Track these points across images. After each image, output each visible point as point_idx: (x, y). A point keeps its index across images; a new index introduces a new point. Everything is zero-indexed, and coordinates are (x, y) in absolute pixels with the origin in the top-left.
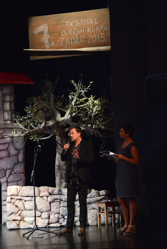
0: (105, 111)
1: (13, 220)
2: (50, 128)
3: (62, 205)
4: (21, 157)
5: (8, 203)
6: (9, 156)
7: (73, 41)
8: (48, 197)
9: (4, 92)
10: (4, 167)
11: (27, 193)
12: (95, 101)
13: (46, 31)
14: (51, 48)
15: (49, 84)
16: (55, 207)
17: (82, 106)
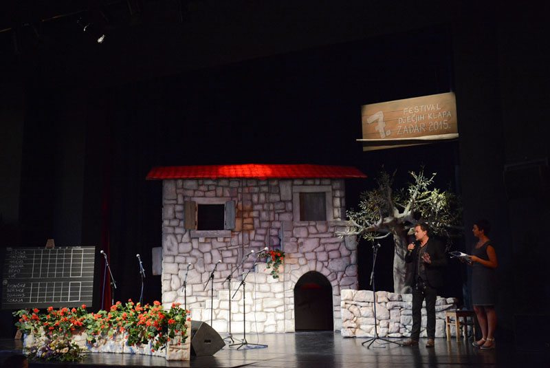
0: (451, 206)
1: (349, 327)
2: (387, 226)
3: (402, 313)
4: (353, 258)
5: (343, 308)
6: (341, 257)
7: (412, 129)
8: (386, 303)
9: (334, 187)
10: (335, 269)
11: (362, 298)
12: (440, 195)
13: (382, 118)
14: (386, 137)
15: (386, 176)
16: (395, 315)
17: (424, 200)
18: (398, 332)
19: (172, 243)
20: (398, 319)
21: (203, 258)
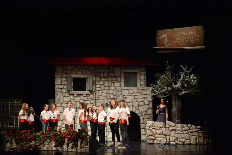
0: (200, 82)
1: (151, 139)
2: (169, 91)
3: (176, 132)
4: (151, 105)
5: (148, 130)
7: (181, 43)
8: (169, 128)
9: (141, 70)
10: (142, 111)
11: (157, 125)
12: (195, 77)
13: (166, 37)
14: (170, 47)
15: (168, 67)
17: (187, 79)
18: (174, 141)
19: (60, 97)
20: (174, 135)
21: (76, 104)
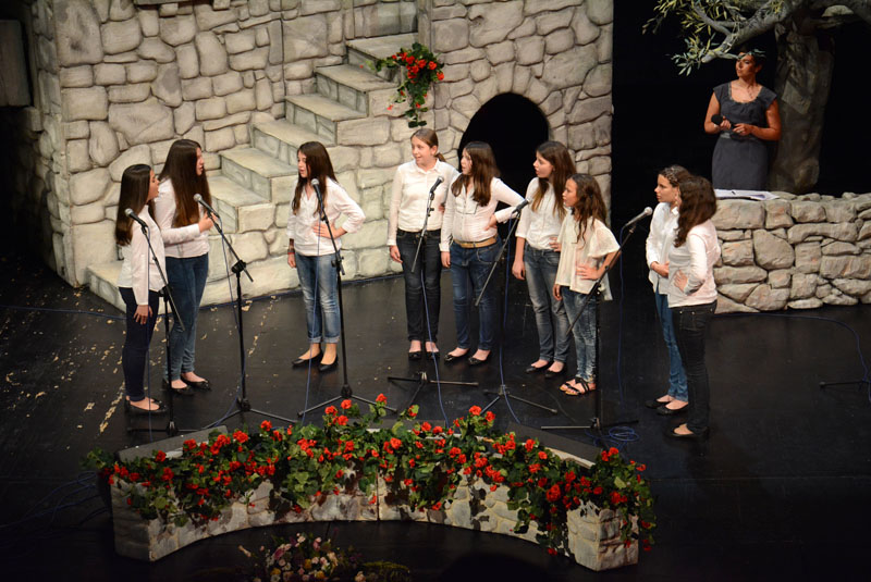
3: (826, 249)
4: (605, 46)
6: (576, 44)
8: (786, 228)
16: (808, 257)
18: (813, 295)
19: (83, 28)
20: (814, 265)
21: (175, 60)
